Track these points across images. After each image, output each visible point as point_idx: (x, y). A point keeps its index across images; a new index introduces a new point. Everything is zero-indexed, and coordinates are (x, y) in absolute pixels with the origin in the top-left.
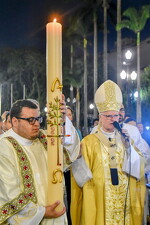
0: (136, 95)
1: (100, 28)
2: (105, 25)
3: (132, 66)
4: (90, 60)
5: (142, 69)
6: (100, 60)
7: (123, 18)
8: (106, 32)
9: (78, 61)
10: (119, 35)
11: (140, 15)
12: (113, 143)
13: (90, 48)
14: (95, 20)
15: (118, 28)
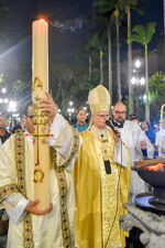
0: (145, 97)
1: (113, 42)
2: (118, 39)
3: (141, 73)
4: (106, 68)
5: (150, 75)
6: (114, 68)
7: (133, 33)
8: (118, 45)
9: (95, 70)
10: (130, 48)
11: (147, 30)
12: (105, 138)
13: (105, 59)
14: (109, 36)
15: (129, 42)
